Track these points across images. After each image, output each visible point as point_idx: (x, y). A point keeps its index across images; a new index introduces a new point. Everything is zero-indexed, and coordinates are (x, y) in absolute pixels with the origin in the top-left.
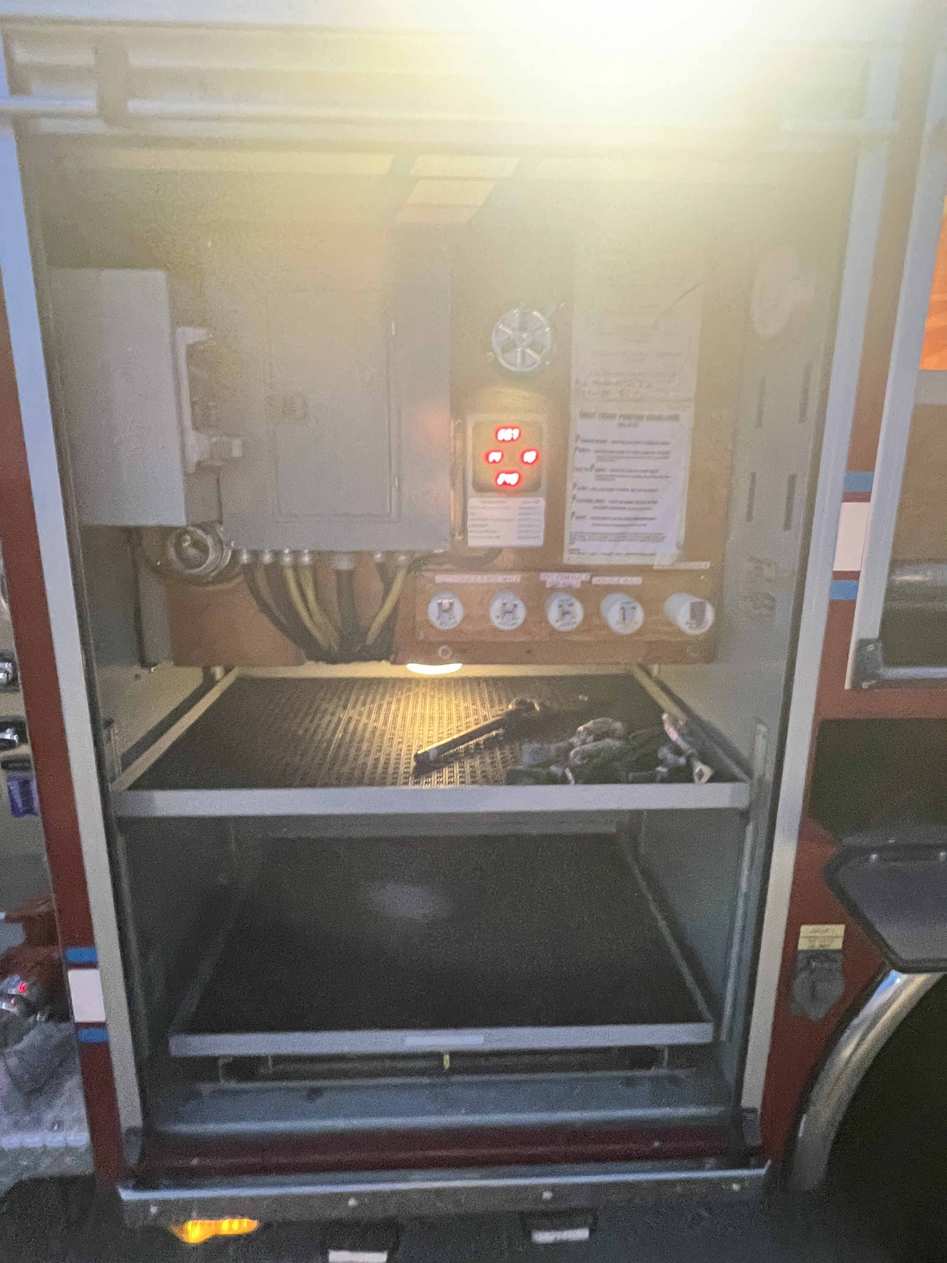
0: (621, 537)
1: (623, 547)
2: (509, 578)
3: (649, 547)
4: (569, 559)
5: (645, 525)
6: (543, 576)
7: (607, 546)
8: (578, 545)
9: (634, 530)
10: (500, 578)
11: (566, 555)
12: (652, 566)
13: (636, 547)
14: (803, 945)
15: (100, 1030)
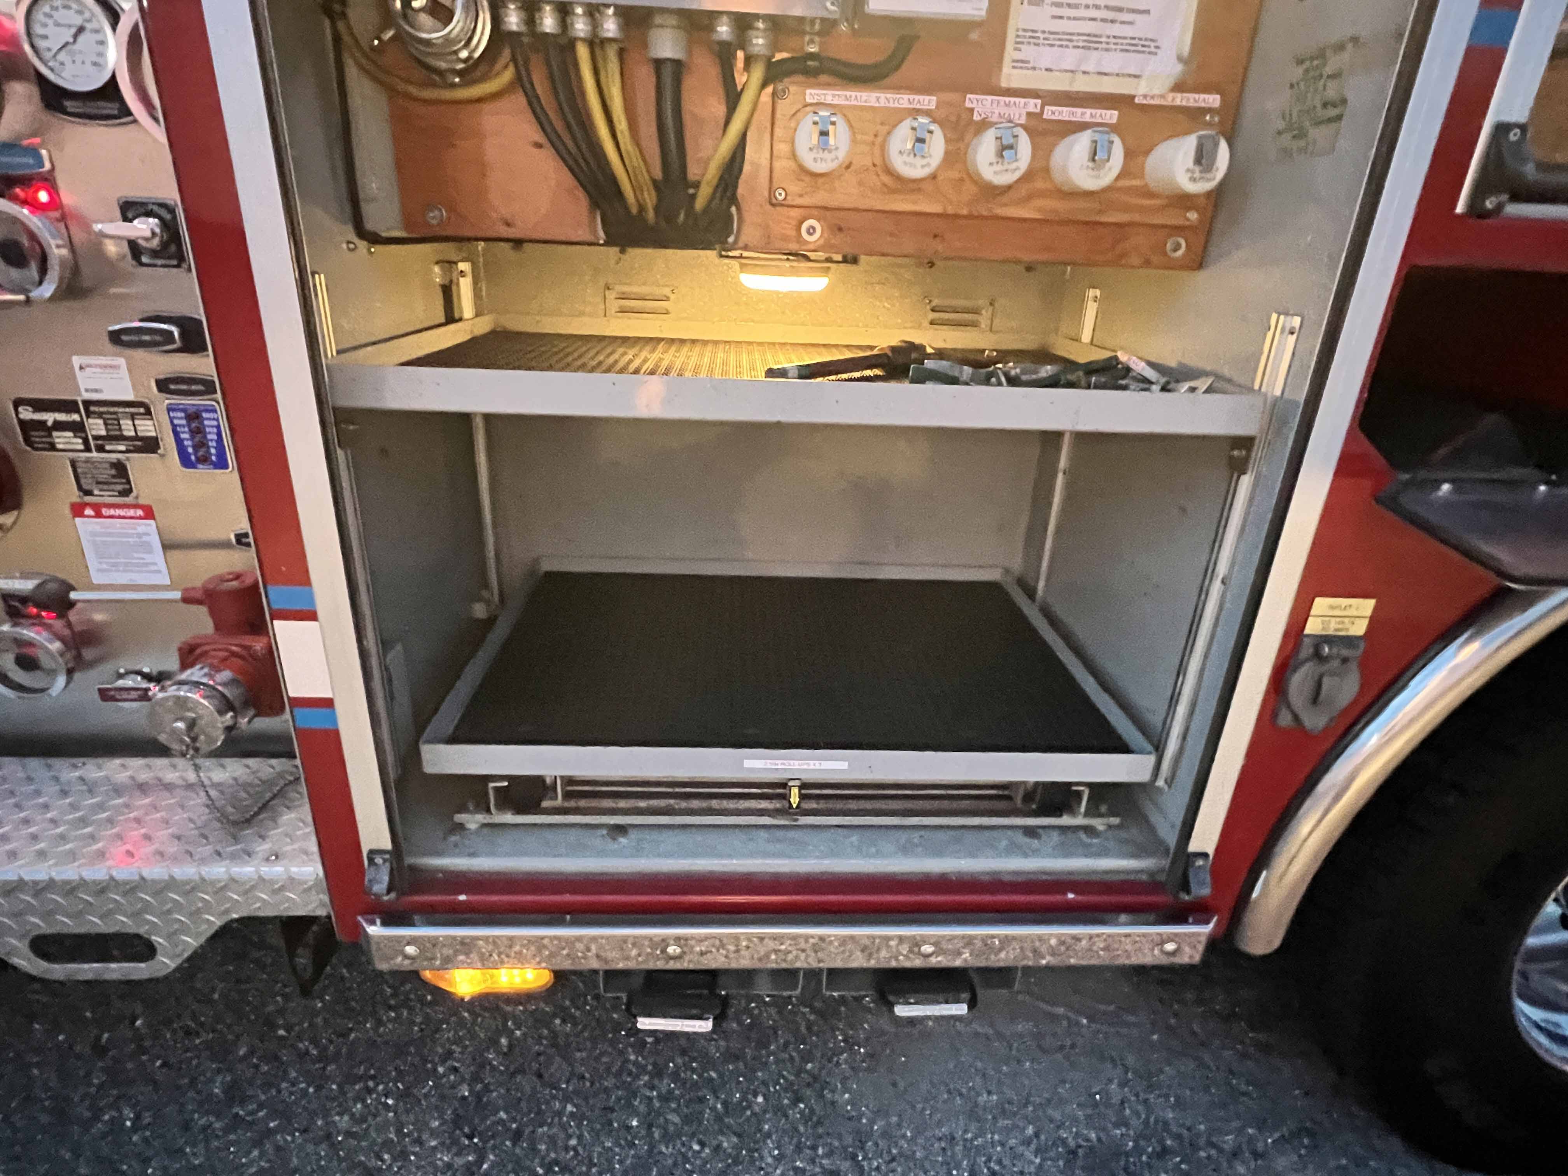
0: (1092, 42)
1: (1093, 61)
2: (919, 102)
3: (1131, 63)
4: (1010, 77)
5: (1131, 23)
6: (972, 100)
7: (1070, 58)
8: (1028, 52)
9: (1116, 30)
10: (904, 100)
11: (1007, 69)
12: (1133, 97)
13: (1113, 61)
14: (1312, 627)
15: (325, 711)
